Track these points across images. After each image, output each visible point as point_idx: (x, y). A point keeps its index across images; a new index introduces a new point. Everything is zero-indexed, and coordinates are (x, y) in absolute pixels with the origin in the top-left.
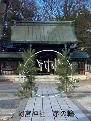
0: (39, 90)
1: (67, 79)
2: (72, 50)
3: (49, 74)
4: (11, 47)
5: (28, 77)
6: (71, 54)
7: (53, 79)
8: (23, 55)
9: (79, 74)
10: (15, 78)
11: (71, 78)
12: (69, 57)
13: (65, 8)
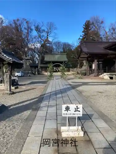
0: (54, 78)
1: (64, 74)
2: (66, 64)
3: (58, 72)
4: (44, 62)
5: (50, 73)
6: (66, 65)
7: (59, 73)
8: (48, 65)
9: (68, 72)
10: (46, 74)
11: (66, 73)
12: (65, 66)
13: (63, 48)
